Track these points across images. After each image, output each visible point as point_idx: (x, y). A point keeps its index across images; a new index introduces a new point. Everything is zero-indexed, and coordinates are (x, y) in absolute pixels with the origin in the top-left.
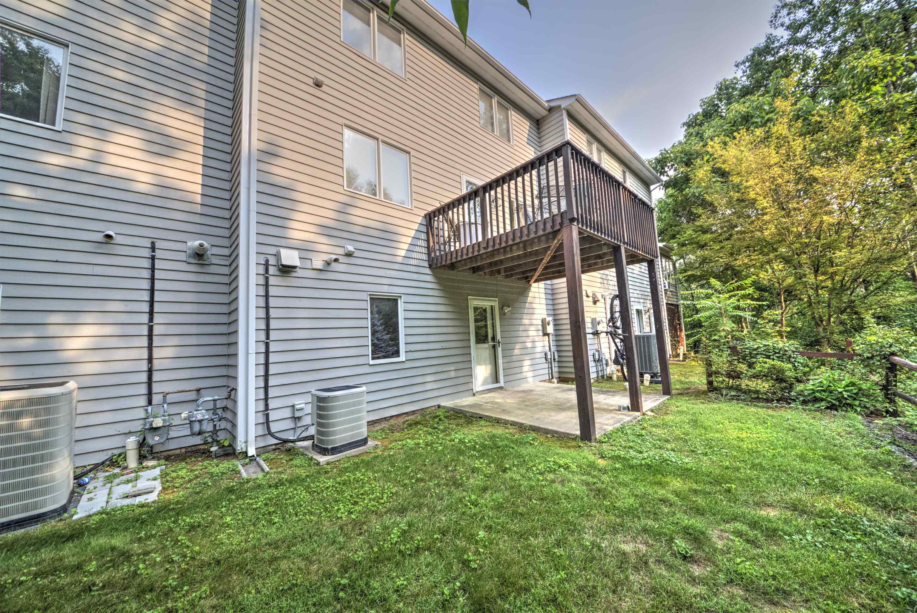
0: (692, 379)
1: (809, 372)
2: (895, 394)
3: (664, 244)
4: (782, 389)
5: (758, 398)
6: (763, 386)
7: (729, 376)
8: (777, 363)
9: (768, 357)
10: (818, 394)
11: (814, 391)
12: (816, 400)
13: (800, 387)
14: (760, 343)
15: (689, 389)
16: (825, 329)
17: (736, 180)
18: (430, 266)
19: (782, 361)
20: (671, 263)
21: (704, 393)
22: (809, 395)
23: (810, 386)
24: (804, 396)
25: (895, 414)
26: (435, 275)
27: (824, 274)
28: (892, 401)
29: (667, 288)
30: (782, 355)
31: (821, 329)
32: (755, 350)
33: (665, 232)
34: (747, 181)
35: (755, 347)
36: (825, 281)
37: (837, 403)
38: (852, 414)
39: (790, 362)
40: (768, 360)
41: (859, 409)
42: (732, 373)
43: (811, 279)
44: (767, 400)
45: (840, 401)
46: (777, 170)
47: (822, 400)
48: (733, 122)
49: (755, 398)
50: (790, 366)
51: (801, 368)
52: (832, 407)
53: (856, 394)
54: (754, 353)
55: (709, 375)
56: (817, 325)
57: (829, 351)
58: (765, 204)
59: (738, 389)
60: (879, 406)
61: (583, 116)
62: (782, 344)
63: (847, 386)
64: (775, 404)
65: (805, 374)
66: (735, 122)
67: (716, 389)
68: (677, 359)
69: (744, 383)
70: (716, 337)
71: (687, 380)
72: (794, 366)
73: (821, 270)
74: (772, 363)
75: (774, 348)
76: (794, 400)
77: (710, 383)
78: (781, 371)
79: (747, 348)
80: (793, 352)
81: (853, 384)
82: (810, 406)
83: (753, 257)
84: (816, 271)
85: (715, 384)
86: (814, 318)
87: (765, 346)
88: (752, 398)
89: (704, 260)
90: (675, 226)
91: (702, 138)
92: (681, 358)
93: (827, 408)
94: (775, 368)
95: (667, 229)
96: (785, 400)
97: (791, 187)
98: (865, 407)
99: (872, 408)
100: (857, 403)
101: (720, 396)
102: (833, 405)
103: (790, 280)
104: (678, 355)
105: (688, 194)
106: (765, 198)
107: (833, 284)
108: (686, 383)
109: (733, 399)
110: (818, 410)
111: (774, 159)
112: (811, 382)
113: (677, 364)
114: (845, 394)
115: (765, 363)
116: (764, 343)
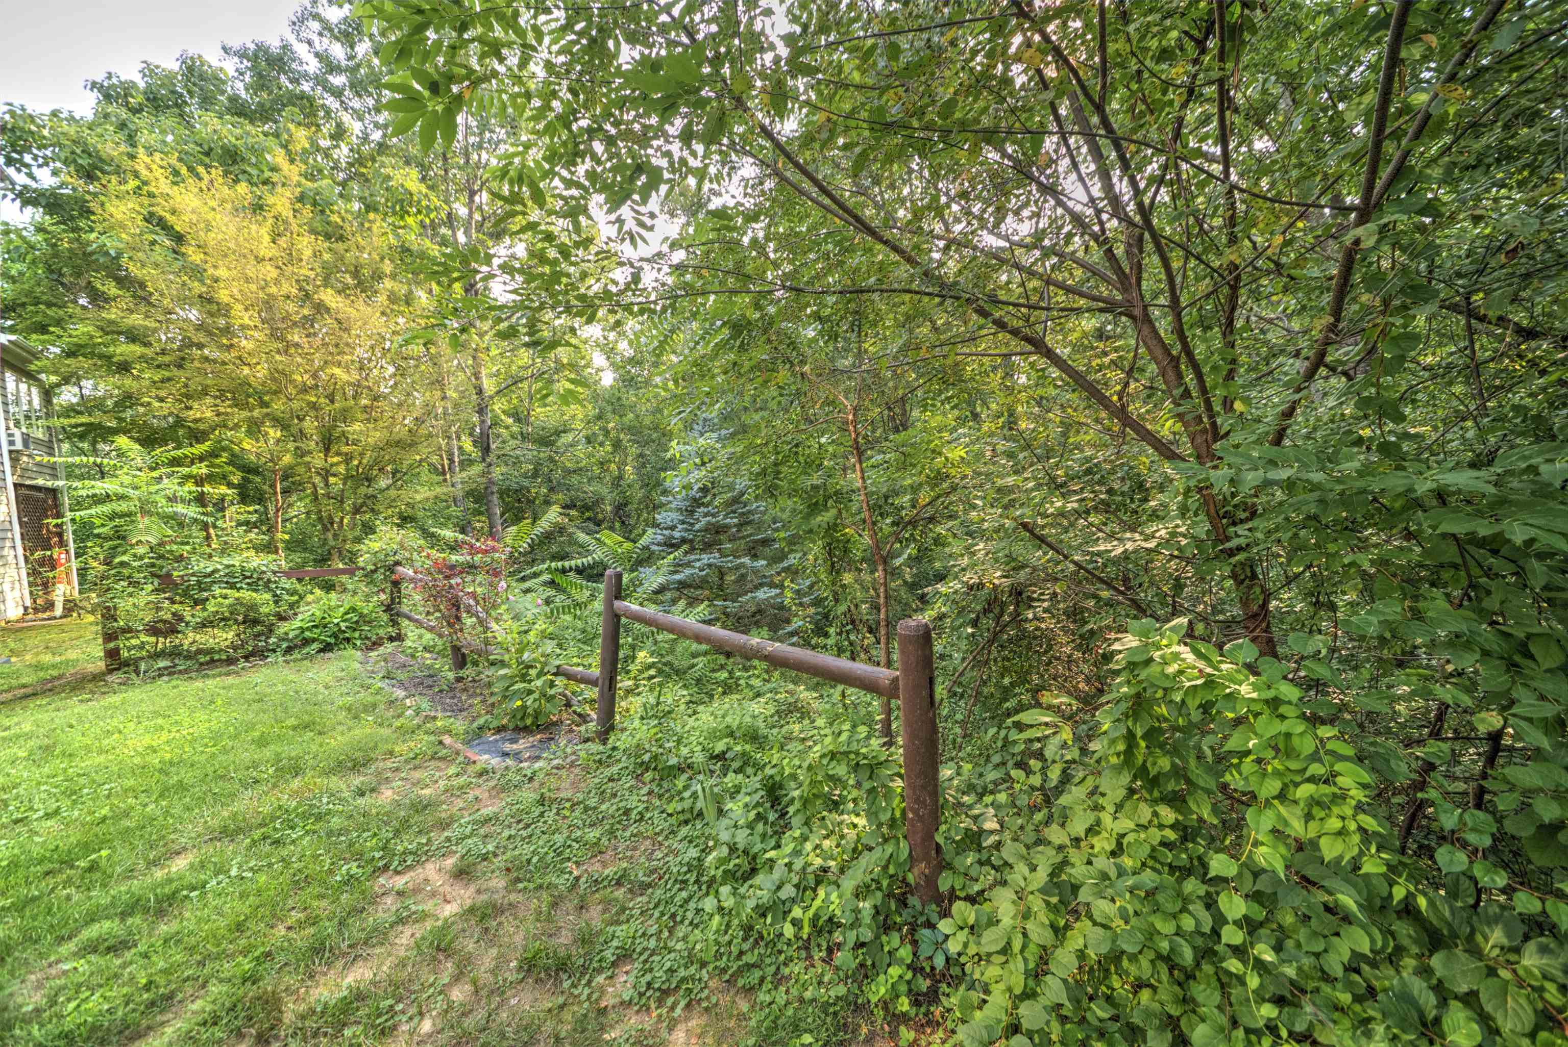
0: (72, 655)
1: (298, 602)
2: (398, 614)
3: (13, 338)
4: (257, 636)
5: (212, 661)
6: (224, 637)
7: (154, 630)
8: (246, 595)
9: (232, 586)
10: (308, 634)
11: (303, 630)
12: (307, 642)
13: (283, 628)
14: (218, 563)
15: (59, 677)
16: (335, 536)
17: (196, 257)
19: (256, 591)
20: (34, 391)
21: (96, 678)
22: (297, 637)
23: (297, 624)
24: (287, 640)
25: (399, 638)
27: (338, 454)
28: (395, 623)
29: (19, 446)
30: (256, 580)
31: (330, 535)
32: (210, 575)
33: (19, 310)
34: (215, 267)
35: (209, 570)
36: (337, 464)
37: (332, 641)
38: (350, 652)
39: (270, 590)
40: (229, 591)
41: (358, 643)
42: (160, 625)
43: (318, 460)
44: (230, 661)
45: (336, 637)
46: (271, 272)
47: (314, 640)
48: (206, 147)
49: (207, 663)
50: (268, 596)
51: (286, 597)
52: (327, 648)
53: (357, 622)
54: (205, 582)
55: (109, 637)
56: (325, 529)
57: (341, 566)
58: (247, 321)
59: (175, 653)
60: (381, 632)
62: (257, 561)
63: (346, 613)
64: (242, 663)
65: (292, 606)
66: (211, 149)
67: (126, 664)
68: (45, 616)
69: (189, 639)
70: (125, 558)
71: (58, 659)
72: (275, 595)
73: (334, 448)
74: (237, 595)
75: (243, 569)
76: (274, 651)
77: (112, 654)
78: (253, 607)
79: (193, 575)
80: (274, 573)
81: (353, 609)
82: (296, 655)
83: (222, 410)
84: (327, 450)
85: (125, 654)
86: (320, 519)
87: (228, 566)
88: (202, 664)
89: (128, 399)
90: (49, 305)
91: (131, 140)
92: (58, 611)
93: (320, 651)
94: (241, 604)
95: (23, 305)
96: (257, 654)
97: (291, 307)
98: (367, 638)
99: (374, 638)
100: (357, 634)
101: (133, 676)
102: (329, 644)
103: (287, 459)
104: (51, 605)
105: (89, 243)
106: (246, 309)
107: (347, 470)
108: (54, 666)
109: (160, 676)
110: (309, 657)
111: (266, 248)
112: (300, 617)
113: (43, 626)
114: (343, 626)
115: (225, 597)
116: (226, 562)
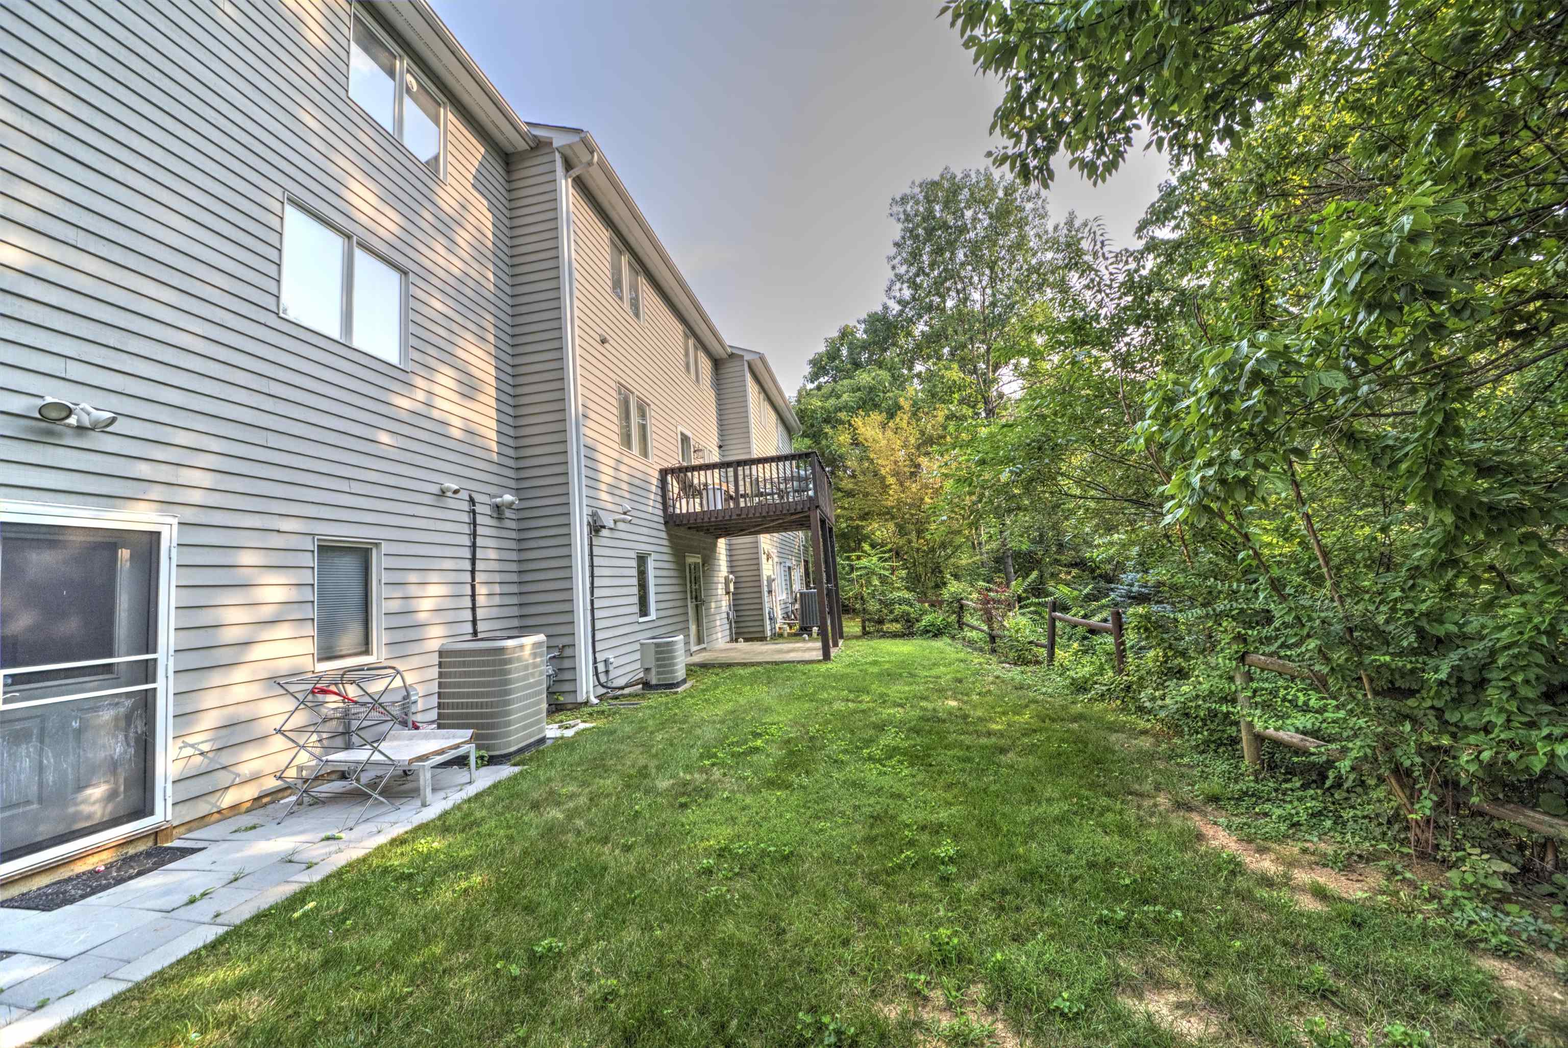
1: (923, 613)
2: (963, 624)
4: (909, 627)
6: (898, 626)
10: (928, 628)
11: (926, 626)
13: (919, 624)
14: (895, 595)
18: (666, 523)
19: (908, 607)
22: (924, 629)
23: (924, 622)
24: (921, 630)
26: (668, 532)
28: (961, 628)
30: (908, 603)
37: (938, 633)
38: (945, 639)
39: (913, 607)
41: (947, 635)
44: (901, 635)
47: (930, 631)
49: (895, 635)
51: (919, 611)
52: (935, 635)
53: (946, 625)
59: (882, 630)
61: (759, 367)
62: (907, 595)
63: (942, 621)
64: (906, 637)
65: (920, 615)
69: (886, 627)
72: (915, 609)
74: (902, 609)
75: (903, 597)
76: (916, 633)
78: (908, 614)
80: (914, 600)
82: (924, 636)
87: (898, 596)
94: (904, 613)
96: (911, 634)
98: (950, 633)
99: (953, 633)
100: (946, 631)
109: (880, 637)
110: (929, 638)
114: (941, 626)
